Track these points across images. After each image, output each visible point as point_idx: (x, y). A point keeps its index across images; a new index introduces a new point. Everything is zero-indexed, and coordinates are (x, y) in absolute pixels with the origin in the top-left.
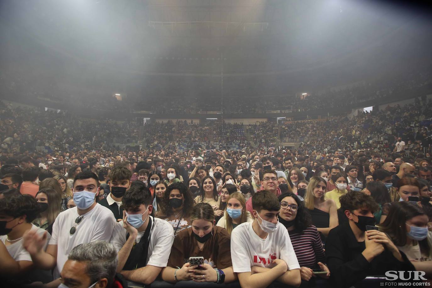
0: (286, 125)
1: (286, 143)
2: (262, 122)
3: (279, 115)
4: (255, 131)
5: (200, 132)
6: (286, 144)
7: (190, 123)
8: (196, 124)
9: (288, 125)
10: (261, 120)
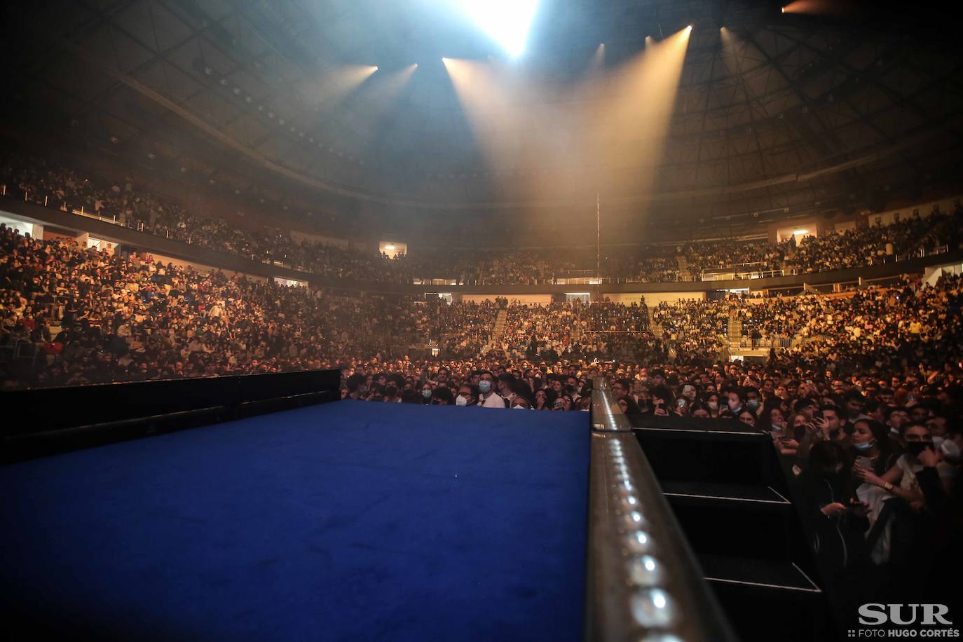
0: (749, 307)
1: (745, 349)
2: (691, 300)
3: (733, 284)
4: (675, 322)
5: (552, 323)
6: (747, 351)
7: (531, 305)
8: (544, 306)
9: (754, 307)
10: (687, 296)
